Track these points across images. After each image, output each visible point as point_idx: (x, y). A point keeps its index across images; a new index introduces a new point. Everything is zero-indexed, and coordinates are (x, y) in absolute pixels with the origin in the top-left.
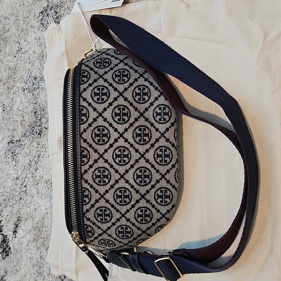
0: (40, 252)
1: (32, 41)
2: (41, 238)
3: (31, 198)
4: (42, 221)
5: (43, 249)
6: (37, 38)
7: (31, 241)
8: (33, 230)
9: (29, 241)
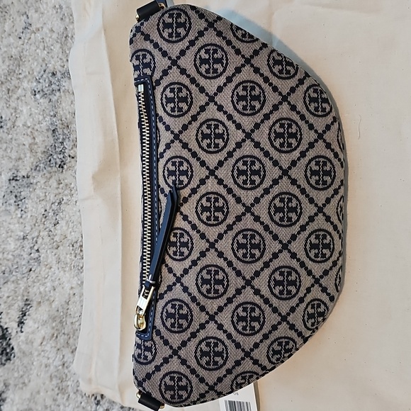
0: (61, 356)
1: (48, 12)
2: (64, 333)
3: (47, 270)
4: (66, 306)
5: (66, 352)
6: (57, 6)
7: (46, 338)
8: (51, 321)
9: (44, 338)
